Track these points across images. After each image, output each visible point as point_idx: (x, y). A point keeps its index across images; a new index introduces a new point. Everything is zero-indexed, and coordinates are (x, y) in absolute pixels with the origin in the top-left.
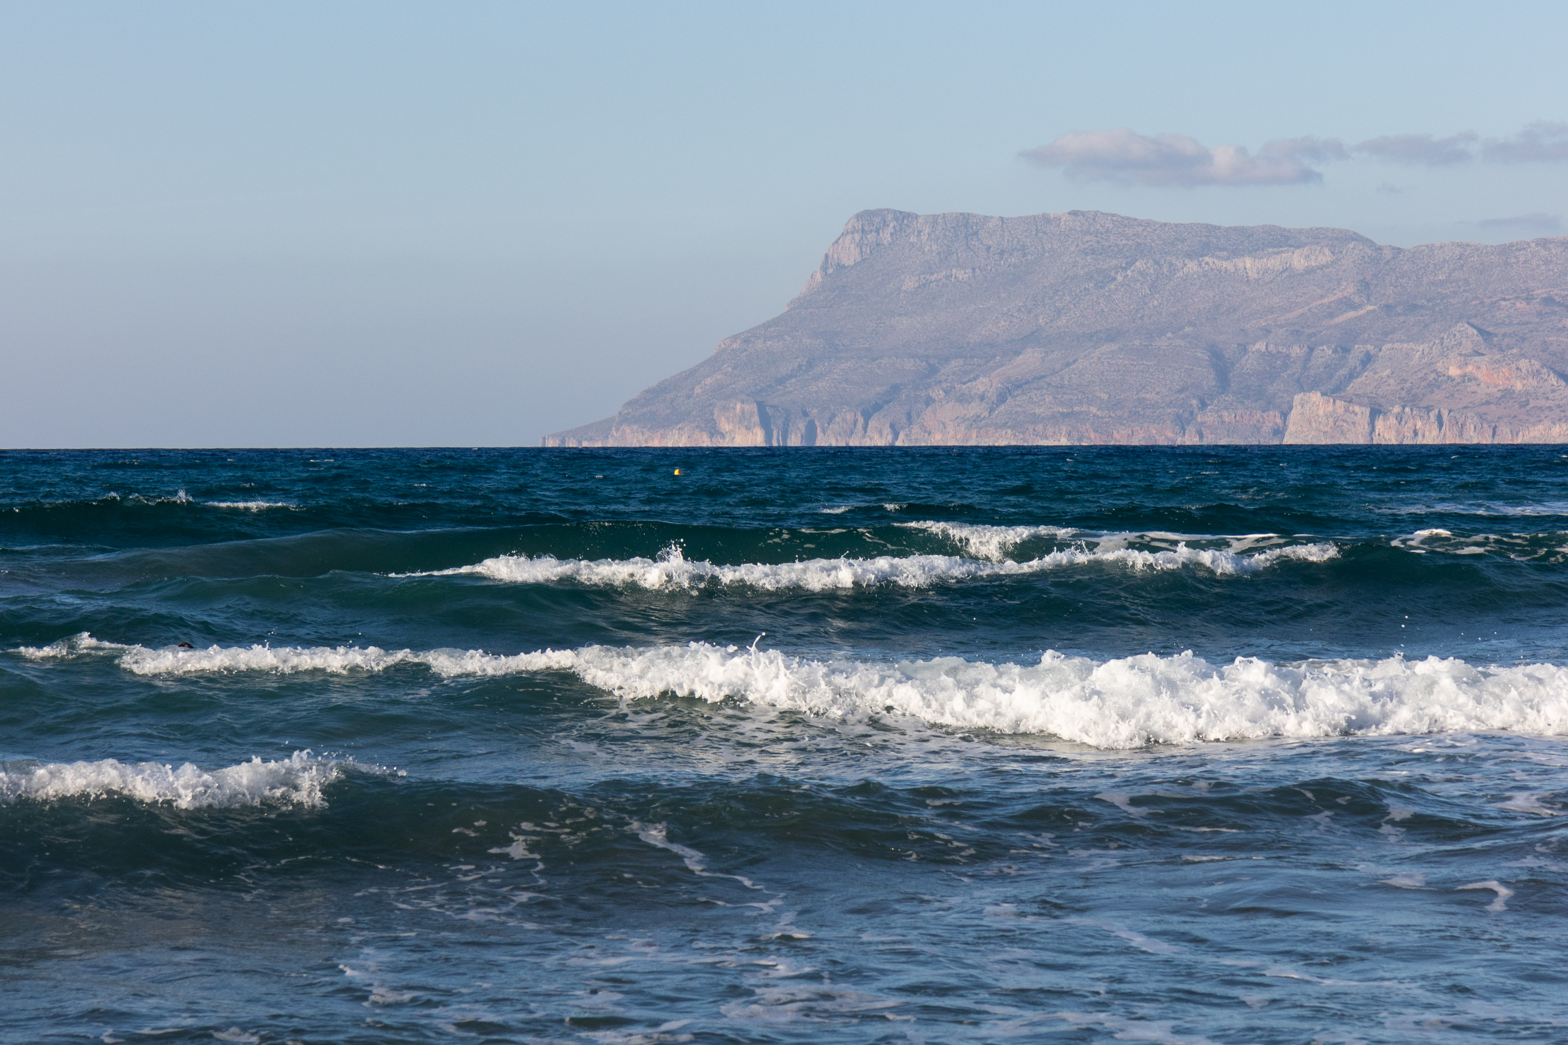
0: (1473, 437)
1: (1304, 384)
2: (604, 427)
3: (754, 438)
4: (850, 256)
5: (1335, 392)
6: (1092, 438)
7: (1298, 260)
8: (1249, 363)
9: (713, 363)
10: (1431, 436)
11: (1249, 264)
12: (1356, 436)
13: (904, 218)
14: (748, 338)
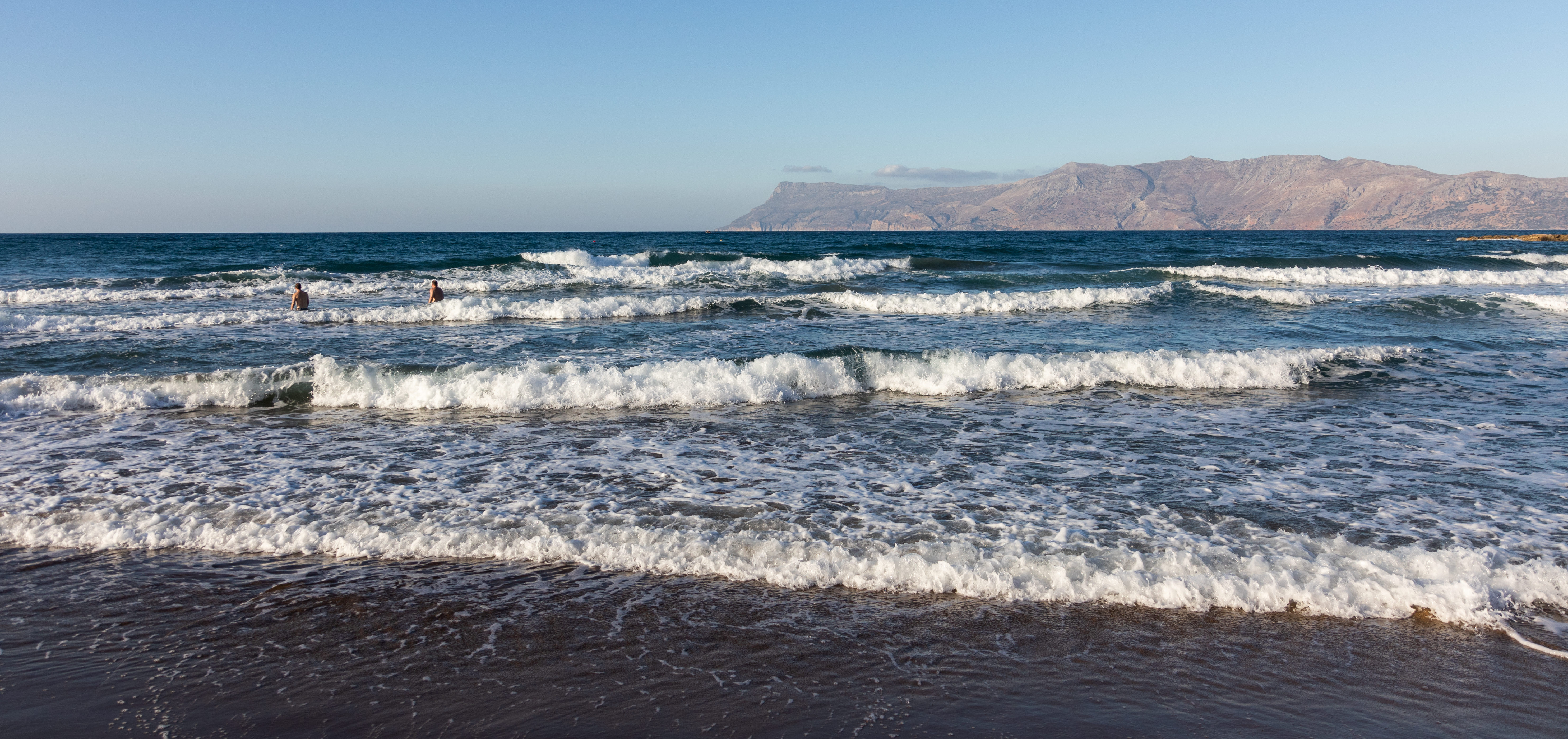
0: (910, 229)
1: (874, 218)
2: (727, 227)
3: (759, 230)
4: (779, 191)
5: (881, 220)
6: (830, 230)
7: (873, 192)
8: (863, 214)
9: (750, 213)
10: (901, 229)
11: (862, 193)
12: (885, 229)
13: (790, 183)
14: (758, 208)
